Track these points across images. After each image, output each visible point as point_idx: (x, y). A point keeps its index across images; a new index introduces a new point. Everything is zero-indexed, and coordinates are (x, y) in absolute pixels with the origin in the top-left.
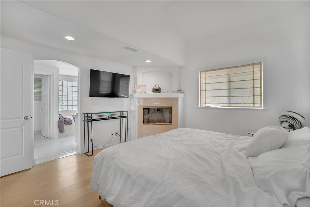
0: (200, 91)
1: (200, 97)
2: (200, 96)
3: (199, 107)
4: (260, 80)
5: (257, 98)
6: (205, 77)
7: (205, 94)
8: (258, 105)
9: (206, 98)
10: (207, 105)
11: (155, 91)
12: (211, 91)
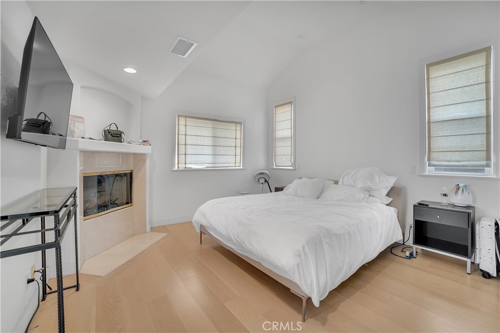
0: (178, 144)
1: (178, 154)
2: (178, 152)
3: (176, 168)
4: (240, 140)
5: (238, 157)
6: (186, 125)
7: (185, 150)
8: (237, 164)
9: (187, 156)
10: (188, 166)
11: (113, 136)
12: (193, 146)
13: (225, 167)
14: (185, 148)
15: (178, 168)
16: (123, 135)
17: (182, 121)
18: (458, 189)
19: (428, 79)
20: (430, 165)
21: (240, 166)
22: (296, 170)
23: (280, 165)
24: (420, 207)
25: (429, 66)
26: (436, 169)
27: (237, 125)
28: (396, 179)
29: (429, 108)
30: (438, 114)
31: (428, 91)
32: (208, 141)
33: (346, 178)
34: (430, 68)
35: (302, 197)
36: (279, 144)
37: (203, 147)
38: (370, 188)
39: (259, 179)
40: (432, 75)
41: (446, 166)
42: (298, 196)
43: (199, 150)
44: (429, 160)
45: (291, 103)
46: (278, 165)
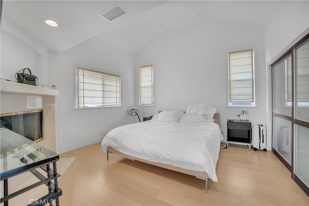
0: (78, 89)
1: (78, 97)
2: (78, 95)
3: (77, 107)
4: (119, 87)
5: (118, 99)
6: (83, 75)
7: (84, 94)
8: (118, 104)
9: (85, 98)
10: (86, 105)
11: (27, 80)
12: (89, 91)
13: (110, 106)
14: (84, 93)
15: (79, 107)
16: (36, 79)
17: (81, 72)
18: (244, 113)
19: (229, 59)
20: (230, 102)
21: (119, 105)
22: (155, 106)
23: (144, 104)
24: (230, 122)
25: (230, 53)
26: (232, 104)
27: (118, 77)
28: (216, 110)
29: (230, 74)
30: (234, 77)
31: (229, 65)
32: (100, 88)
33: (191, 109)
34: (230, 54)
35: (168, 122)
36: (143, 90)
37: (96, 91)
38: (207, 115)
39: (132, 113)
40: (231, 58)
41: (237, 102)
42: (165, 122)
43: (93, 94)
44: (230, 99)
45: (152, 65)
46: (143, 104)
